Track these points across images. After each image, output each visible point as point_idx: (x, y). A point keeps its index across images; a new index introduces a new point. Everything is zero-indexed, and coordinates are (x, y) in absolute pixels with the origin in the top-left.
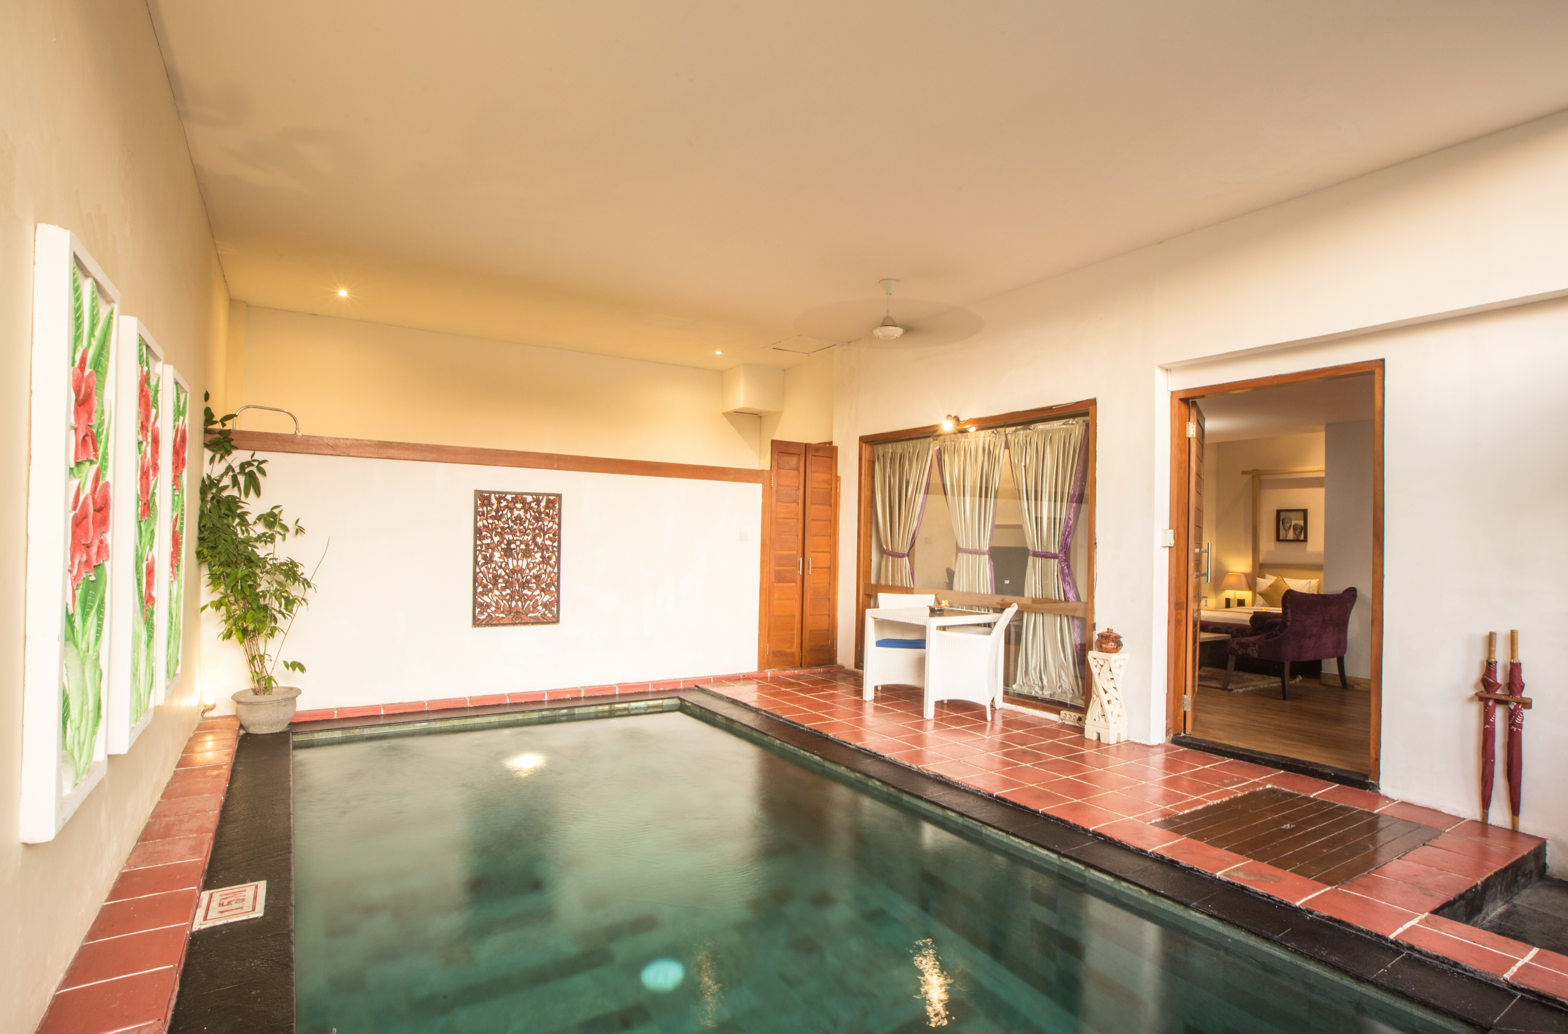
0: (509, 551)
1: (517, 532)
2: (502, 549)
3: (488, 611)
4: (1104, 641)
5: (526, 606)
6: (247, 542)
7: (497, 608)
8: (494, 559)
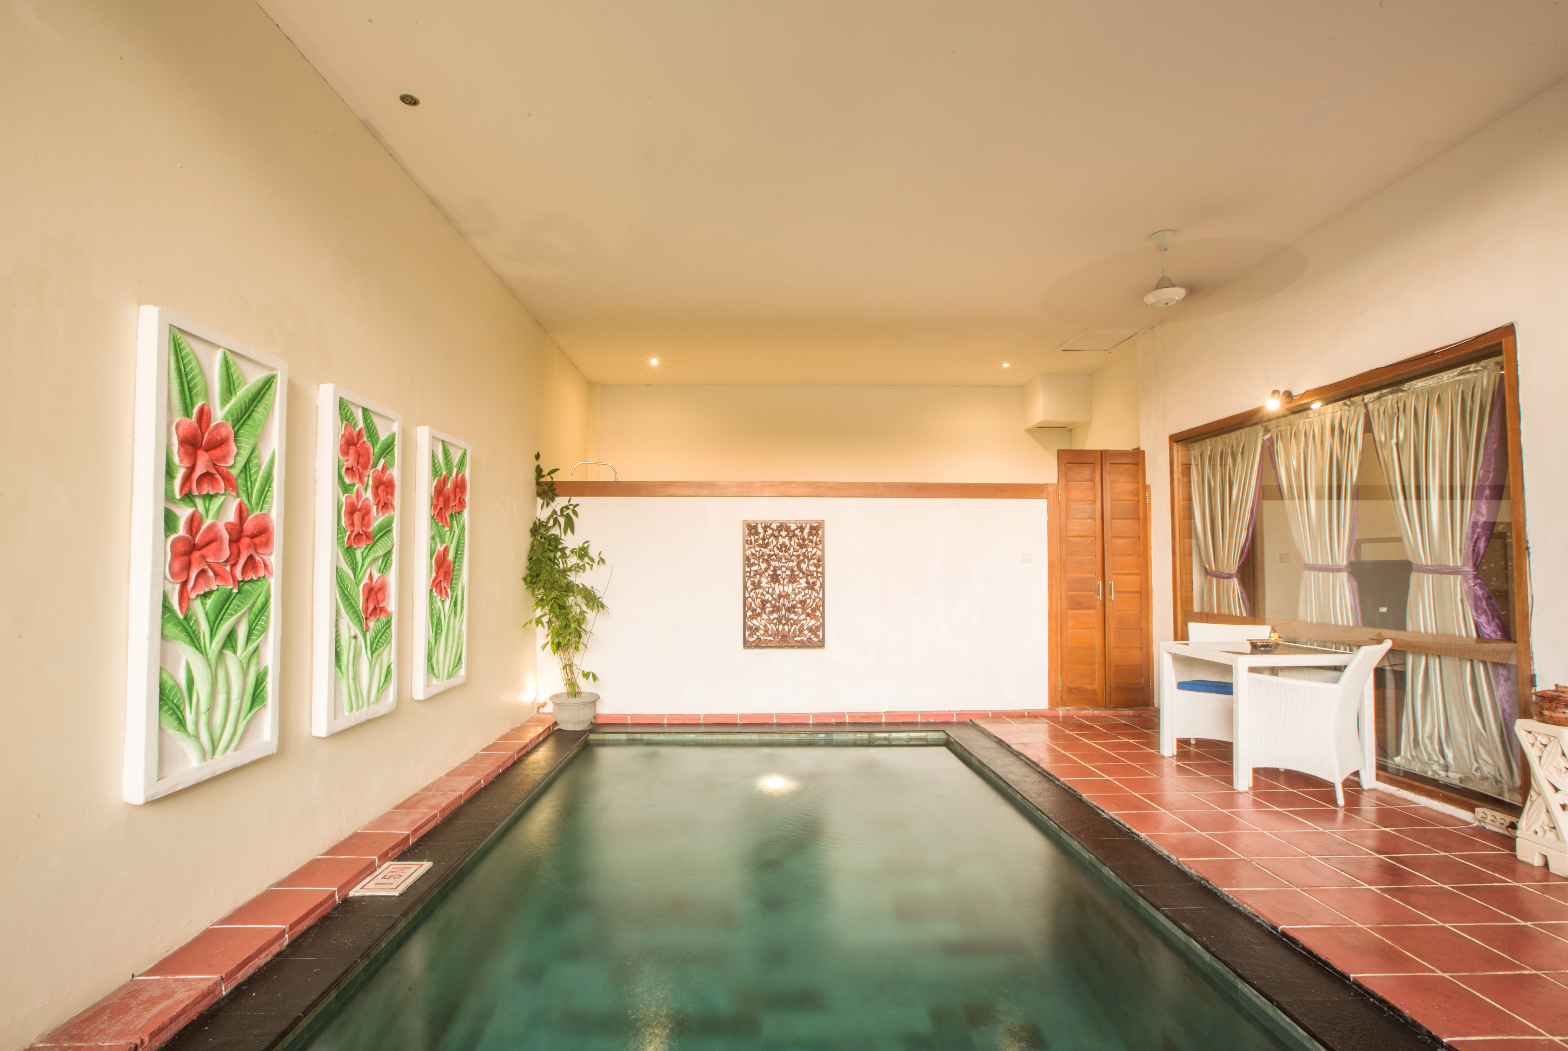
0: (775, 577)
1: (782, 559)
2: (769, 575)
3: (757, 633)
4: (1547, 705)
5: (792, 630)
6: (564, 572)
7: (765, 631)
8: (762, 585)
